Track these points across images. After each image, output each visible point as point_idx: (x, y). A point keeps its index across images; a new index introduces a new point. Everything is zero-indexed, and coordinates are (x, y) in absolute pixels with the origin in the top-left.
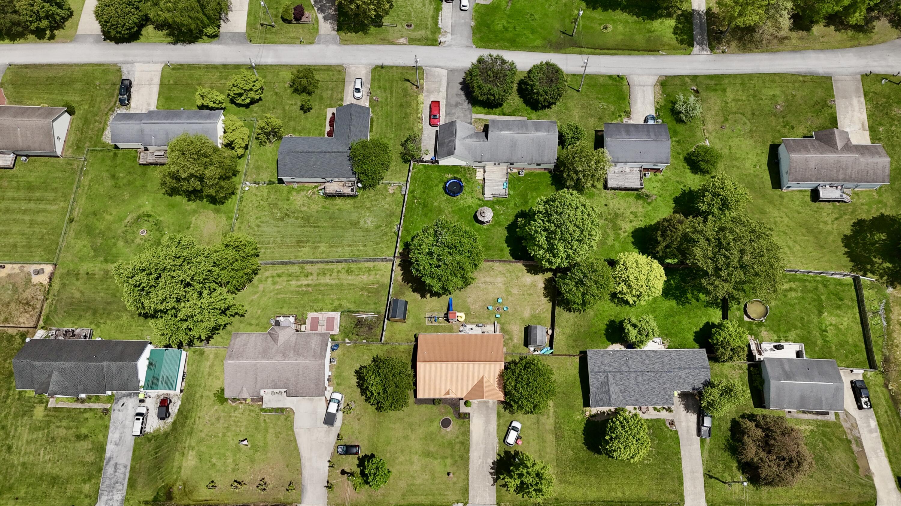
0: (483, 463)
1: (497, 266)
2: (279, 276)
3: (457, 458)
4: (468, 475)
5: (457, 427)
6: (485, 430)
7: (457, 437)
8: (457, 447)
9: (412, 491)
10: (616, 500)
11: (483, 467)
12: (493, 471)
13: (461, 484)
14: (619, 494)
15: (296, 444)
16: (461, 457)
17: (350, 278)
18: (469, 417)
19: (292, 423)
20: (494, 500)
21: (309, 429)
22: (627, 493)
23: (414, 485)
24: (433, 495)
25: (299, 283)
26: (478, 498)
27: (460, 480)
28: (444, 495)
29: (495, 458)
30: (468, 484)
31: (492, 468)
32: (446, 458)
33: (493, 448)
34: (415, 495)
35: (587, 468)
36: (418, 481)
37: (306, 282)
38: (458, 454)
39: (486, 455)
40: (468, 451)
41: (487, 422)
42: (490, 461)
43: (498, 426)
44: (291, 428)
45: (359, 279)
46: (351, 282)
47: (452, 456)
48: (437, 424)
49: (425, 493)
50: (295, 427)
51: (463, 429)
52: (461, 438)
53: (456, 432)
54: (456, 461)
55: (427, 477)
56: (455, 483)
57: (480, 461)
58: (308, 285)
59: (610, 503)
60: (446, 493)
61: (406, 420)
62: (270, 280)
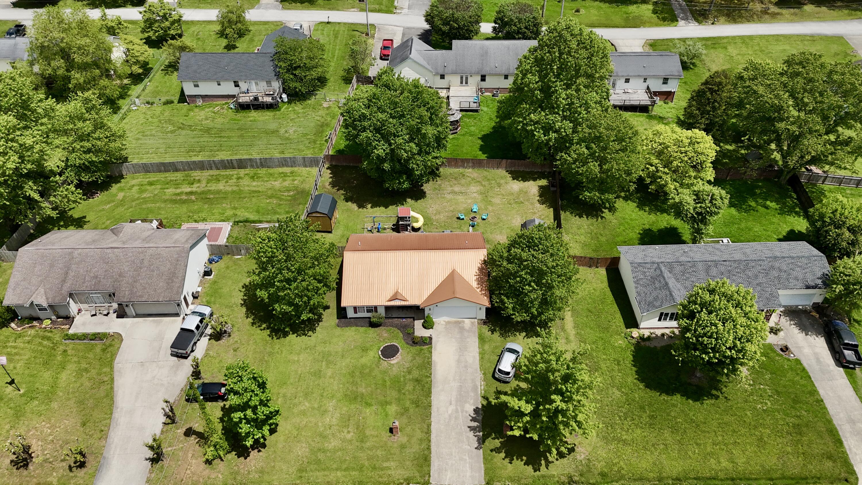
0: (457, 411)
1: (470, 173)
2: (151, 184)
3: (408, 404)
4: (428, 432)
5: (409, 358)
6: (459, 361)
7: (409, 373)
8: (409, 387)
9: (318, 462)
10: (721, 475)
11: (456, 418)
12: (475, 424)
13: (415, 448)
14: (725, 463)
15: (112, 388)
16: (416, 403)
17: (254, 184)
18: (430, 343)
19: (114, 356)
20: (480, 477)
21: (142, 364)
22: (741, 461)
23: (324, 451)
24: (361, 469)
25: (178, 191)
26: (449, 474)
27: (414, 440)
28: (382, 469)
29: (480, 403)
30: (429, 448)
31: (473, 420)
32: (387, 403)
33: (475, 388)
34: (324, 470)
35: (652, 417)
36: (333, 444)
37: (189, 190)
38: (412, 397)
39: (461, 399)
40: (429, 393)
41: (462, 349)
42: (470, 409)
43: (482, 355)
44: (110, 364)
45: (268, 185)
46: (254, 189)
47: (398, 400)
48: (375, 353)
49: (344, 466)
50: (116, 361)
51: (419, 360)
52: (416, 373)
53: (407, 365)
54: (406, 410)
55: (349, 436)
56: (403, 447)
57: (451, 408)
58: (191, 193)
59: (709, 482)
60: (385, 464)
61: (319, 348)
62: (136, 188)
